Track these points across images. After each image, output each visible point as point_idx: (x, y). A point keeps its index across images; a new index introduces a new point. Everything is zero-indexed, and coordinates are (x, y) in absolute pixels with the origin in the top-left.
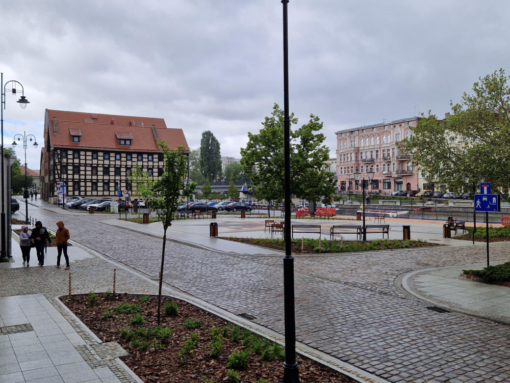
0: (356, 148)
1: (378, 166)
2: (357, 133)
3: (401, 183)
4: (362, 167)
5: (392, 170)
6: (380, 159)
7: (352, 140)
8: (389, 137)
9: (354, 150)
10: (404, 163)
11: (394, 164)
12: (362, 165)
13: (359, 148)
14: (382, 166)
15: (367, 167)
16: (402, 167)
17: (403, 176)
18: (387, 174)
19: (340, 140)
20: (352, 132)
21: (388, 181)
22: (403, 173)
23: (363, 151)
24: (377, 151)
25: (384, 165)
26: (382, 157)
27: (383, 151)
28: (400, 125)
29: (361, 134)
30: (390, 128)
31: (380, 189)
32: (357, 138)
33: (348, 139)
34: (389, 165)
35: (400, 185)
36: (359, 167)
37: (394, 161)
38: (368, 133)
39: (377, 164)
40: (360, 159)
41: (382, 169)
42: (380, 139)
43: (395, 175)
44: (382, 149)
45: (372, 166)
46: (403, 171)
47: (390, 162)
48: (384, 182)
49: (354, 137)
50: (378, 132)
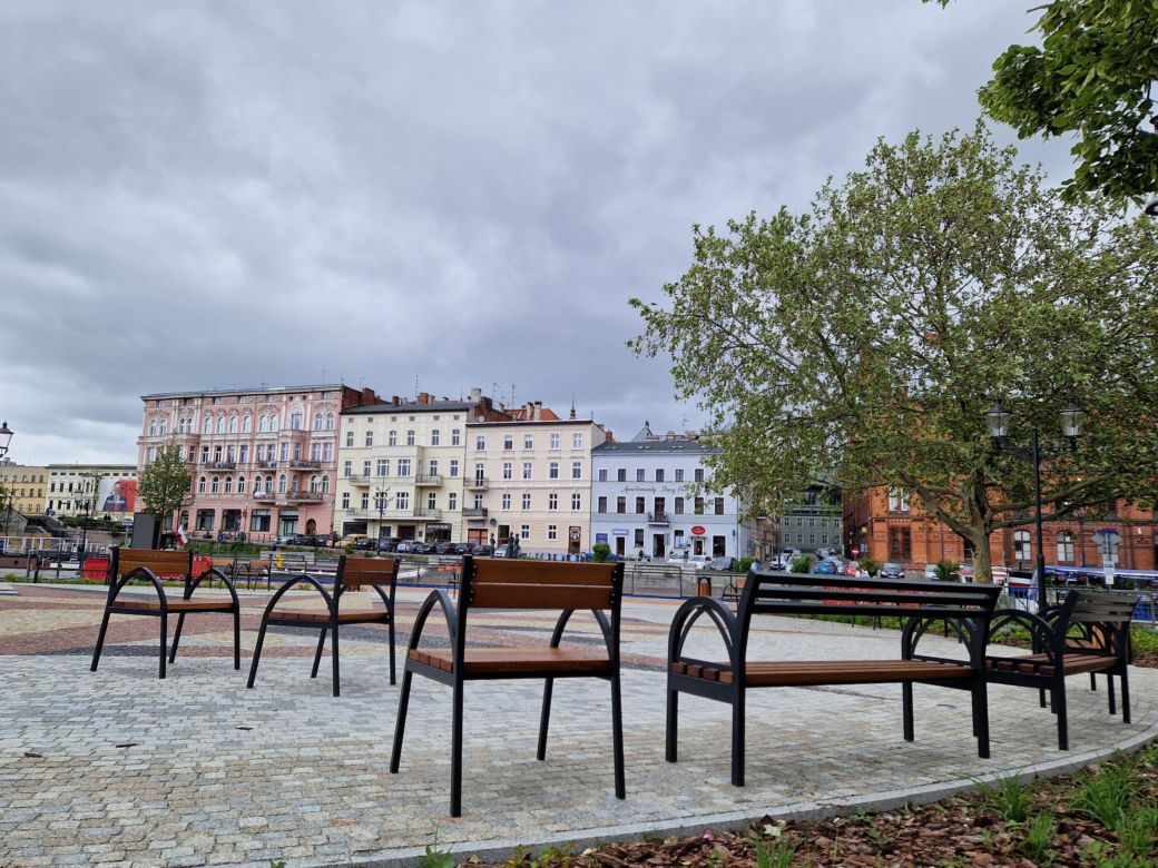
0: (193, 435)
1: (242, 479)
2: (197, 402)
3: (294, 519)
4: (203, 479)
5: (278, 491)
6: (250, 464)
7: (185, 416)
8: (275, 419)
9: (187, 441)
10: (305, 476)
11: (283, 477)
12: (203, 475)
13: (199, 436)
14: (253, 481)
15: (216, 479)
16: (300, 486)
17: (301, 504)
18: (264, 497)
19: (151, 414)
20: (185, 399)
21: (264, 513)
22: (302, 498)
23: (209, 444)
24: (243, 447)
25: (258, 478)
26: (254, 461)
27: (259, 447)
28: (304, 398)
29: (210, 407)
30: (280, 401)
31: (241, 530)
32: (197, 415)
33: (174, 415)
34: (269, 478)
35: (290, 525)
36: (195, 478)
37: (284, 471)
38: (227, 407)
39: (242, 474)
40: (199, 460)
41: (253, 488)
42: (254, 422)
43: (282, 501)
44: (256, 443)
45: (229, 479)
46: (302, 494)
47: (274, 473)
48: (253, 516)
49: (191, 411)
50: (252, 406)
